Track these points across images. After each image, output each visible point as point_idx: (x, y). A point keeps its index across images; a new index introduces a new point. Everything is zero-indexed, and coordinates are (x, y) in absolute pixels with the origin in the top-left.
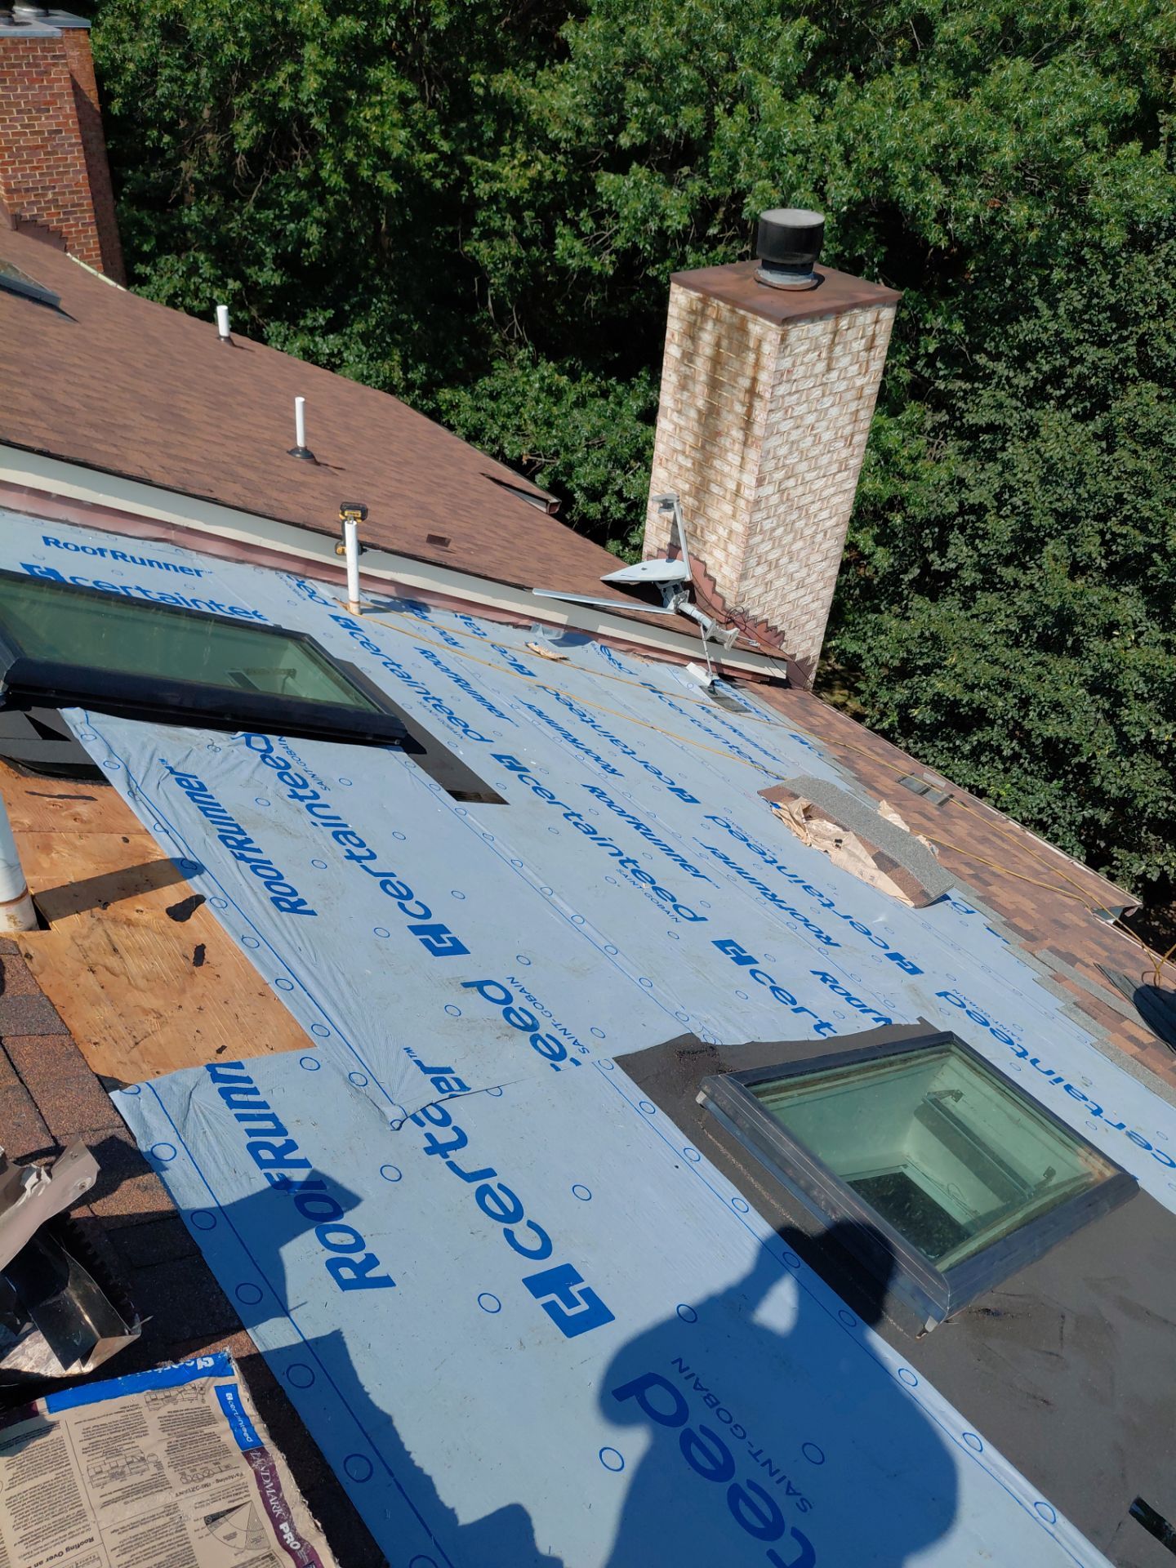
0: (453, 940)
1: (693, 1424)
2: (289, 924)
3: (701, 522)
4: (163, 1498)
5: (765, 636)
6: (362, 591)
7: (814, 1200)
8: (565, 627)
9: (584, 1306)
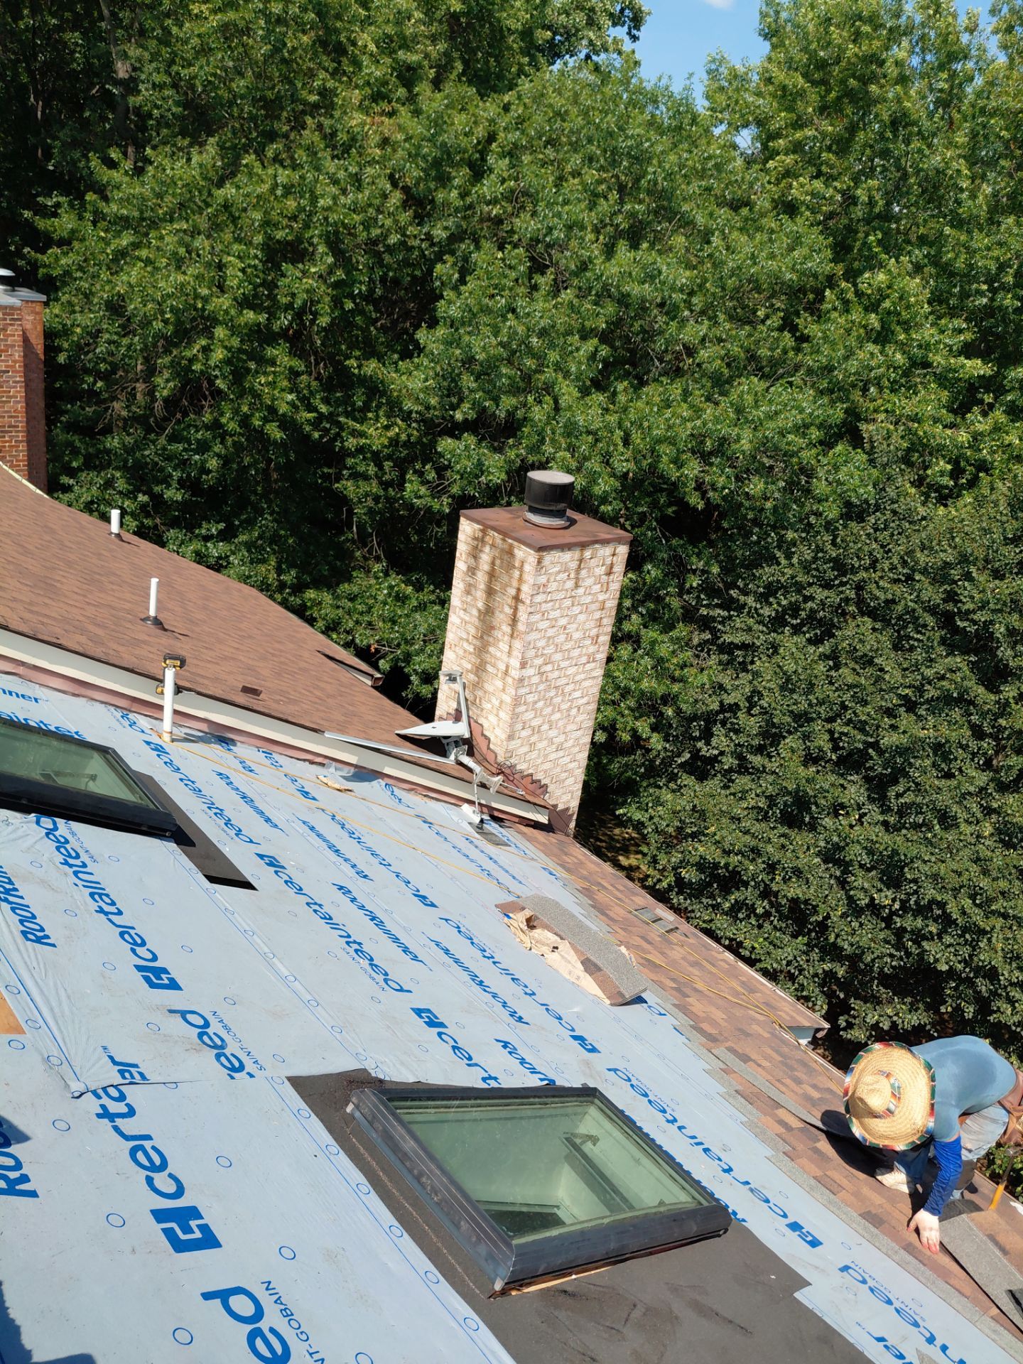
0: (172, 980)
1: (264, 1325)
2: (31, 950)
3: (479, 693)
5: (531, 787)
6: (174, 724)
7: (423, 1186)
8: (356, 766)
9: (198, 1235)
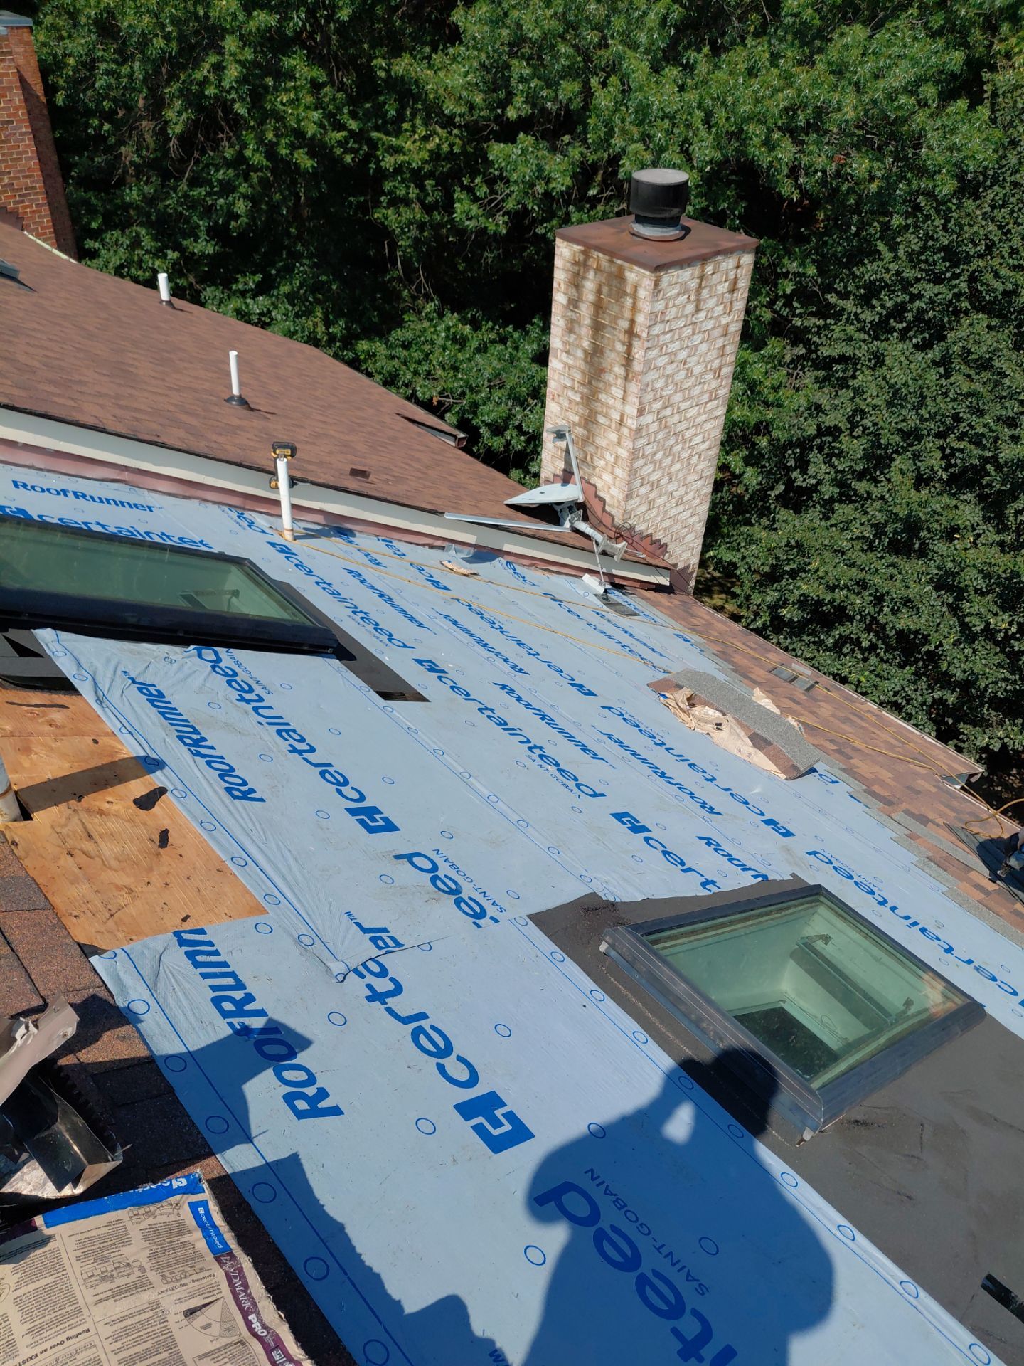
0: (385, 819)
2: (241, 809)
3: (590, 449)
4: (146, 1297)
5: (650, 548)
6: (295, 520)
7: (704, 1032)
8: (474, 546)
9: (507, 1127)
